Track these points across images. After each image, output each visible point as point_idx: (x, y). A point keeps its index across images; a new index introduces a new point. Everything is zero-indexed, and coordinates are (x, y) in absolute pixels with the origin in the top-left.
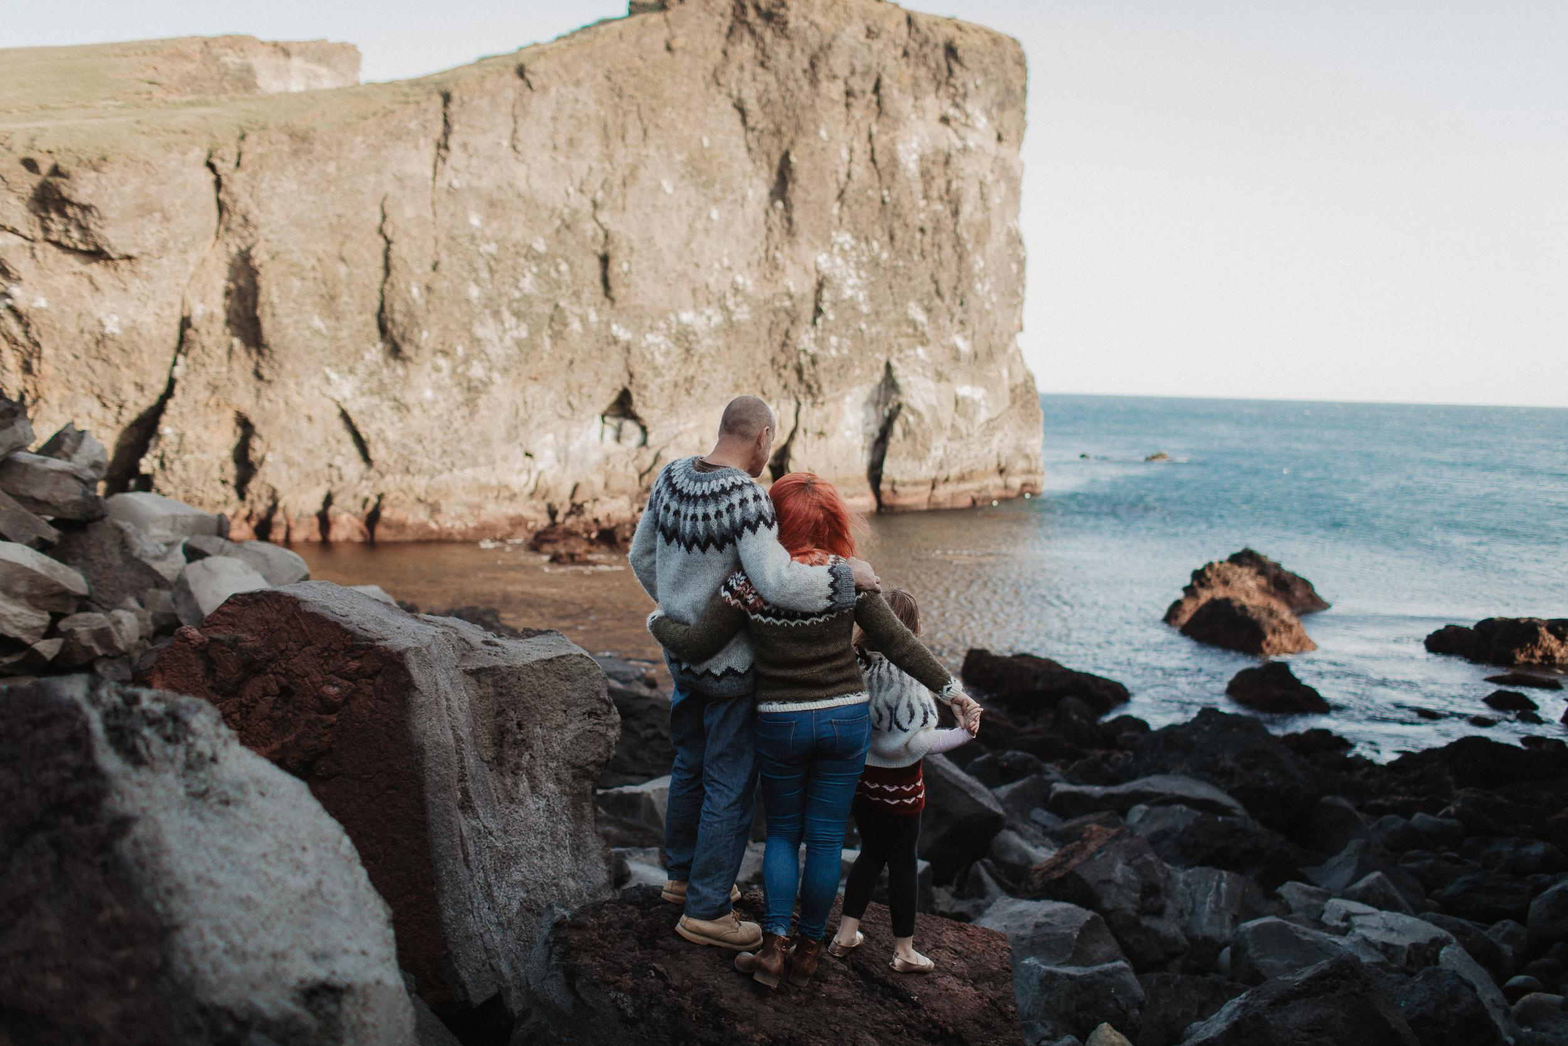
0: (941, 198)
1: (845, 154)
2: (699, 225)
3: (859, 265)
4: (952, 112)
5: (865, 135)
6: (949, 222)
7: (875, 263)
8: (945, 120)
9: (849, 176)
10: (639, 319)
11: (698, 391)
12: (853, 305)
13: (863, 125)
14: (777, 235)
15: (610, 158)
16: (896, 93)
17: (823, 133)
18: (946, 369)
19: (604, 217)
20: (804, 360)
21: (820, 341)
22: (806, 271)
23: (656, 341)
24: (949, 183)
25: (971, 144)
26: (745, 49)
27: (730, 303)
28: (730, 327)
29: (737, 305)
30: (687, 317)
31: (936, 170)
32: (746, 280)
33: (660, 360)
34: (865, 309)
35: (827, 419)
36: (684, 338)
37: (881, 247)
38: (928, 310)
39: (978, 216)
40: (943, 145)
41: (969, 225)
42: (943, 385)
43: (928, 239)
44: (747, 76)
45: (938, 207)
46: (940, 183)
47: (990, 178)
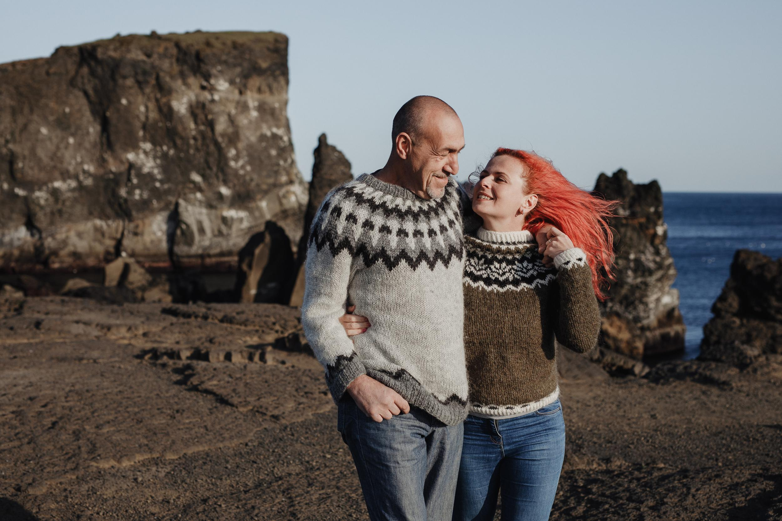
0: (203, 124)
1: (142, 109)
2: (62, 146)
3: (155, 158)
4: (205, 83)
5: (154, 100)
6: (210, 134)
7: (165, 156)
8: (203, 88)
9: (147, 118)
10: (30, 186)
11: (66, 216)
12: (150, 175)
13: (152, 95)
14: (105, 147)
15: (15, 121)
16: (168, 79)
17: (124, 101)
18: (215, 203)
19: (11, 146)
20: (122, 201)
21: (130, 192)
22: (122, 162)
23: (41, 195)
24: (206, 116)
25: (216, 97)
26: (85, 70)
27: (81, 177)
28: (81, 187)
29: (85, 178)
30: (57, 184)
31: (199, 111)
32: (90, 167)
33: (42, 202)
34: (159, 177)
35: (137, 227)
36: (55, 193)
37: (169, 148)
38: (203, 176)
39: (230, 130)
40: (202, 99)
41: (223, 135)
42: (213, 212)
43: (200, 142)
44: (86, 81)
45: (202, 128)
46: (201, 117)
47: (233, 112)
